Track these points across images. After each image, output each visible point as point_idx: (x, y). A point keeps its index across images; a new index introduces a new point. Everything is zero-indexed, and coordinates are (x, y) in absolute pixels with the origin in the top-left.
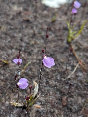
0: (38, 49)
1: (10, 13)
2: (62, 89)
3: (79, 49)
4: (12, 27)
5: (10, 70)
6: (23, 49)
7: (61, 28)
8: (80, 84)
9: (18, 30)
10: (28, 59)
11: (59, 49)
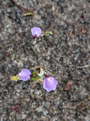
5: (32, 23)
10: (57, 17)
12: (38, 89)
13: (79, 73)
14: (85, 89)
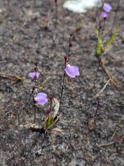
0: (59, 63)
1: (23, 19)
2: (88, 111)
3: (110, 64)
4: (26, 36)
5: (24, 87)
6: (40, 63)
7: (88, 37)
8: (110, 105)
9: (33, 40)
10: (47, 75)
11: (85, 63)
12: (61, 143)
13: (95, 109)
14: (111, 121)
